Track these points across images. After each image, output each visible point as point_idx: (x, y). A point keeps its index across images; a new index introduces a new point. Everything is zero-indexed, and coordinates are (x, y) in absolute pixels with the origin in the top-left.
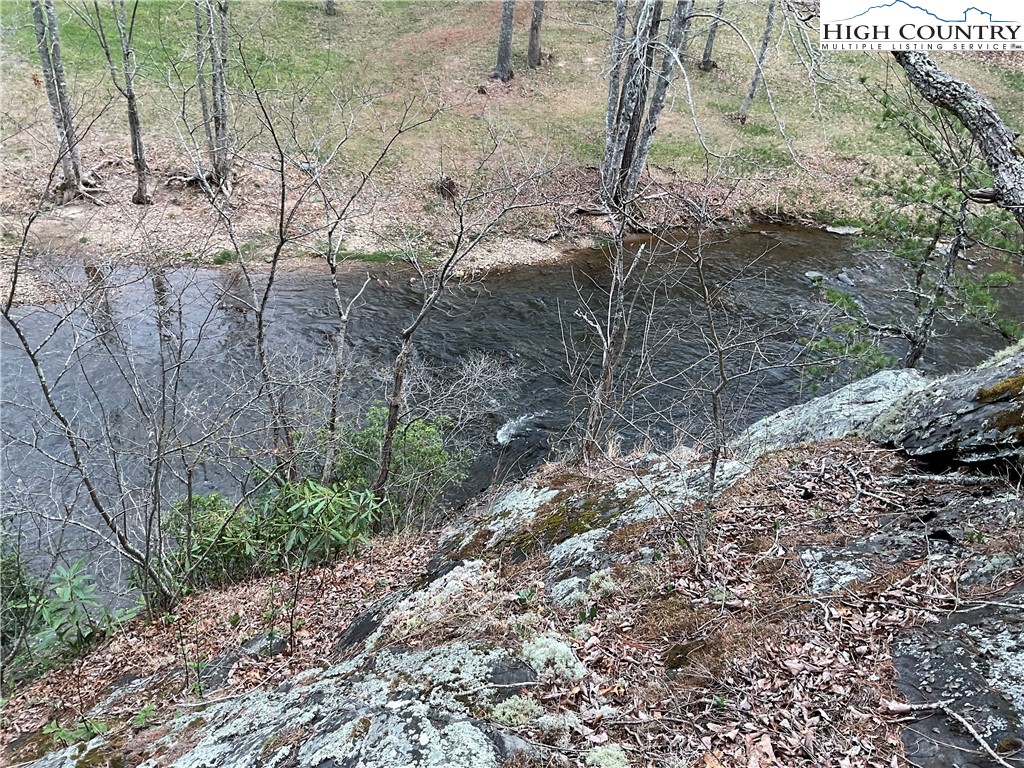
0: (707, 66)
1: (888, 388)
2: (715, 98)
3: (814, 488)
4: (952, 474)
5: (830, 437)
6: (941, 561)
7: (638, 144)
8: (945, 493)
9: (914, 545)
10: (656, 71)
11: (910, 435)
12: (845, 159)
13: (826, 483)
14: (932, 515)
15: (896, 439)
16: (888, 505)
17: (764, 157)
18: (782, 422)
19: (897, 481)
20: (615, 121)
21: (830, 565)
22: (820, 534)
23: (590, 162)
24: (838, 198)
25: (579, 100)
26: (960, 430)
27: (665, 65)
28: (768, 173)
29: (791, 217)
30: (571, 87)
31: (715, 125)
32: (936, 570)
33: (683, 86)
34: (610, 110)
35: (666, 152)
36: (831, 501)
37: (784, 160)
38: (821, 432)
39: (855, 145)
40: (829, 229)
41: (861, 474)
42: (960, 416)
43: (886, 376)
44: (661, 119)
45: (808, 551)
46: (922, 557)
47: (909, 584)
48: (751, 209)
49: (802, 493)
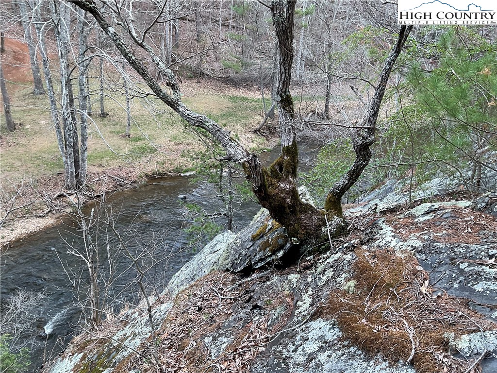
0: (104, 115)
1: (221, 242)
2: (112, 128)
3: (201, 304)
4: (253, 275)
5: (204, 274)
6: (258, 320)
7: (80, 157)
8: (253, 284)
9: (247, 315)
10: (78, 122)
11: (233, 263)
12: (179, 144)
13: (206, 300)
14: (251, 298)
15: (229, 266)
16: (234, 299)
17: (144, 151)
18: (184, 272)
19: (234, 286)
20: (65, 149)
21: (216, 341)
22: (209, 326)
23: (58, 171)
24: (181, 161)
25: (43, 142)
26: (250, 255)
27: (82, 118)
28: (148, 157)
29: (164, 174)
30: (36, 137)
31: (116, 140)
32: (257, 325)
33: (94, 126)
34: (60, 144)
35: (96, 158)
36: (210, 307)
37: (153, 150)
38: (200, 272)
39: (181, 137)
40: (182, 175)
41: (219, 289)
42: (249, 249)
43: (219, 237)
44: (89, 143)
45: (206, 338)
46: (251, 320)
47: (249, 337)
48: (145, 174)
49: (197, 309)
